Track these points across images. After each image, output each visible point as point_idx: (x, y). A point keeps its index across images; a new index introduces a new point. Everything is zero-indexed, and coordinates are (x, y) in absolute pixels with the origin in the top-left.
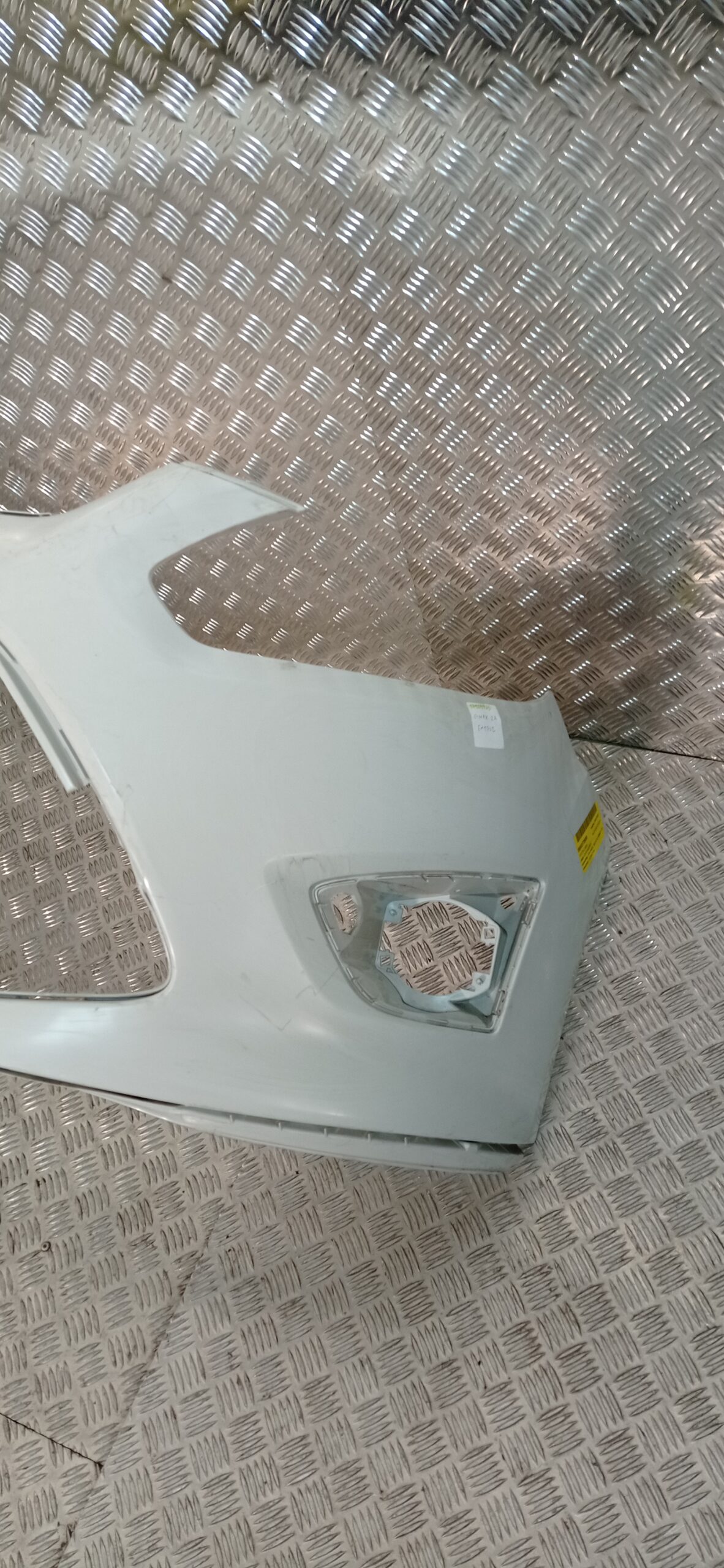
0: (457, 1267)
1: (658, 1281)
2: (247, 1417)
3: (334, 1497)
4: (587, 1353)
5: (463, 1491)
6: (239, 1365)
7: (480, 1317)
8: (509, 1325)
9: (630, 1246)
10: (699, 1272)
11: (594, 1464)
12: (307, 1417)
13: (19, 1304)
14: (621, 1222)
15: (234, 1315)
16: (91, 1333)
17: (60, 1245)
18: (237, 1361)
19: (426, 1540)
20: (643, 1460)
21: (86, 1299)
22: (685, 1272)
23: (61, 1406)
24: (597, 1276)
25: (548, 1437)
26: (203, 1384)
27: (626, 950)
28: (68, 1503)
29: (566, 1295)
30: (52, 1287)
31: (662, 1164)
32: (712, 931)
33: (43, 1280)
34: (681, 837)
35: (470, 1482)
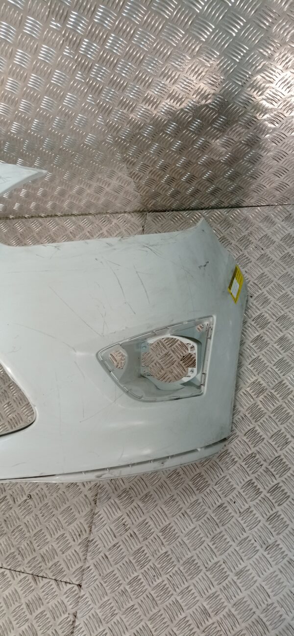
0: (214, 463)
2: (139, 550)
3: (186, 575)
4: (280, 487)
5: (242, 559)
6: (129, 528)
7: (230, 482)
8: (243, 483)
12: (165, 544)
13: (24, 525)
14: (282, 427)
15: (121, 507)
16: (59, 530)
17: (35, 495)
18: (128, 527)
19: (230, 583)
21: (54, 515)
23: (55, 564)
24: (277, 453)
25: (272, 528)
26: (116, 541)
28: (70, 605)
29: (265, 464)
30: (37, 514)
33: (32, 512)
34: (268, 245)
35: (244, 554)
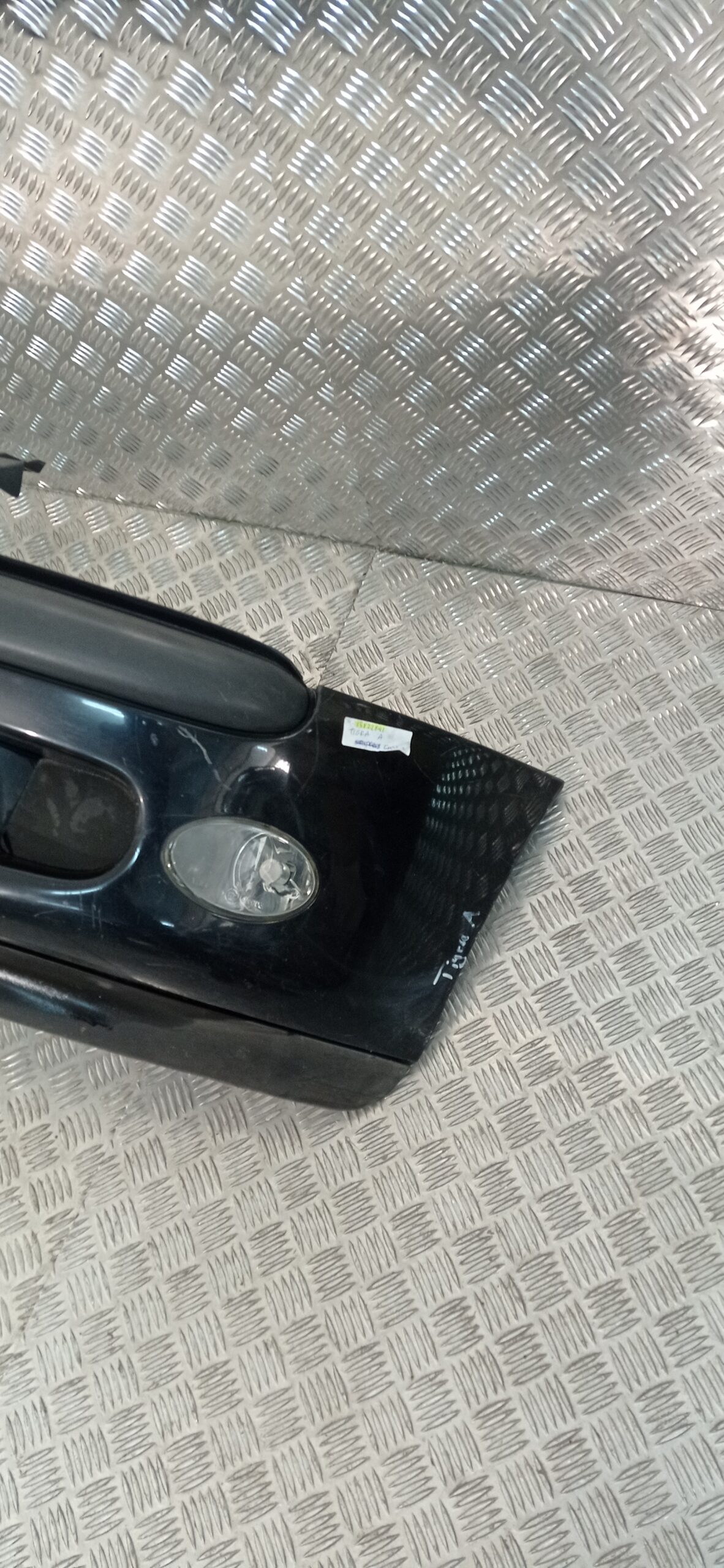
0: (380, 1231)
1: (618, 1250)
2: (131, 1410)
3: (233, 1507)
4: (533, 1336)
5: (385, 1502)
6: (121, 1347)
7: (407, 1291)
8: (441, 1301)
9: (586, 1206)
10: (667, 1240)
11: (539, 1472)
12: (200, 1411)
14: (575, 1177)
15: (115, 1288)
18: (119, 1343)
19: (340, 1559)
20: (597, 1467)
22: (651, 1239)
24: (547, 1243)
25: (485, 1438)
26: (79, 1371)
27: (588, 844)
29: (508, 1266)
31: (626, 1107)
32: (691, 822)
34: (657, 703)
35: (394, 1490)
